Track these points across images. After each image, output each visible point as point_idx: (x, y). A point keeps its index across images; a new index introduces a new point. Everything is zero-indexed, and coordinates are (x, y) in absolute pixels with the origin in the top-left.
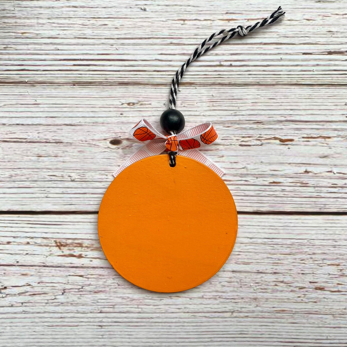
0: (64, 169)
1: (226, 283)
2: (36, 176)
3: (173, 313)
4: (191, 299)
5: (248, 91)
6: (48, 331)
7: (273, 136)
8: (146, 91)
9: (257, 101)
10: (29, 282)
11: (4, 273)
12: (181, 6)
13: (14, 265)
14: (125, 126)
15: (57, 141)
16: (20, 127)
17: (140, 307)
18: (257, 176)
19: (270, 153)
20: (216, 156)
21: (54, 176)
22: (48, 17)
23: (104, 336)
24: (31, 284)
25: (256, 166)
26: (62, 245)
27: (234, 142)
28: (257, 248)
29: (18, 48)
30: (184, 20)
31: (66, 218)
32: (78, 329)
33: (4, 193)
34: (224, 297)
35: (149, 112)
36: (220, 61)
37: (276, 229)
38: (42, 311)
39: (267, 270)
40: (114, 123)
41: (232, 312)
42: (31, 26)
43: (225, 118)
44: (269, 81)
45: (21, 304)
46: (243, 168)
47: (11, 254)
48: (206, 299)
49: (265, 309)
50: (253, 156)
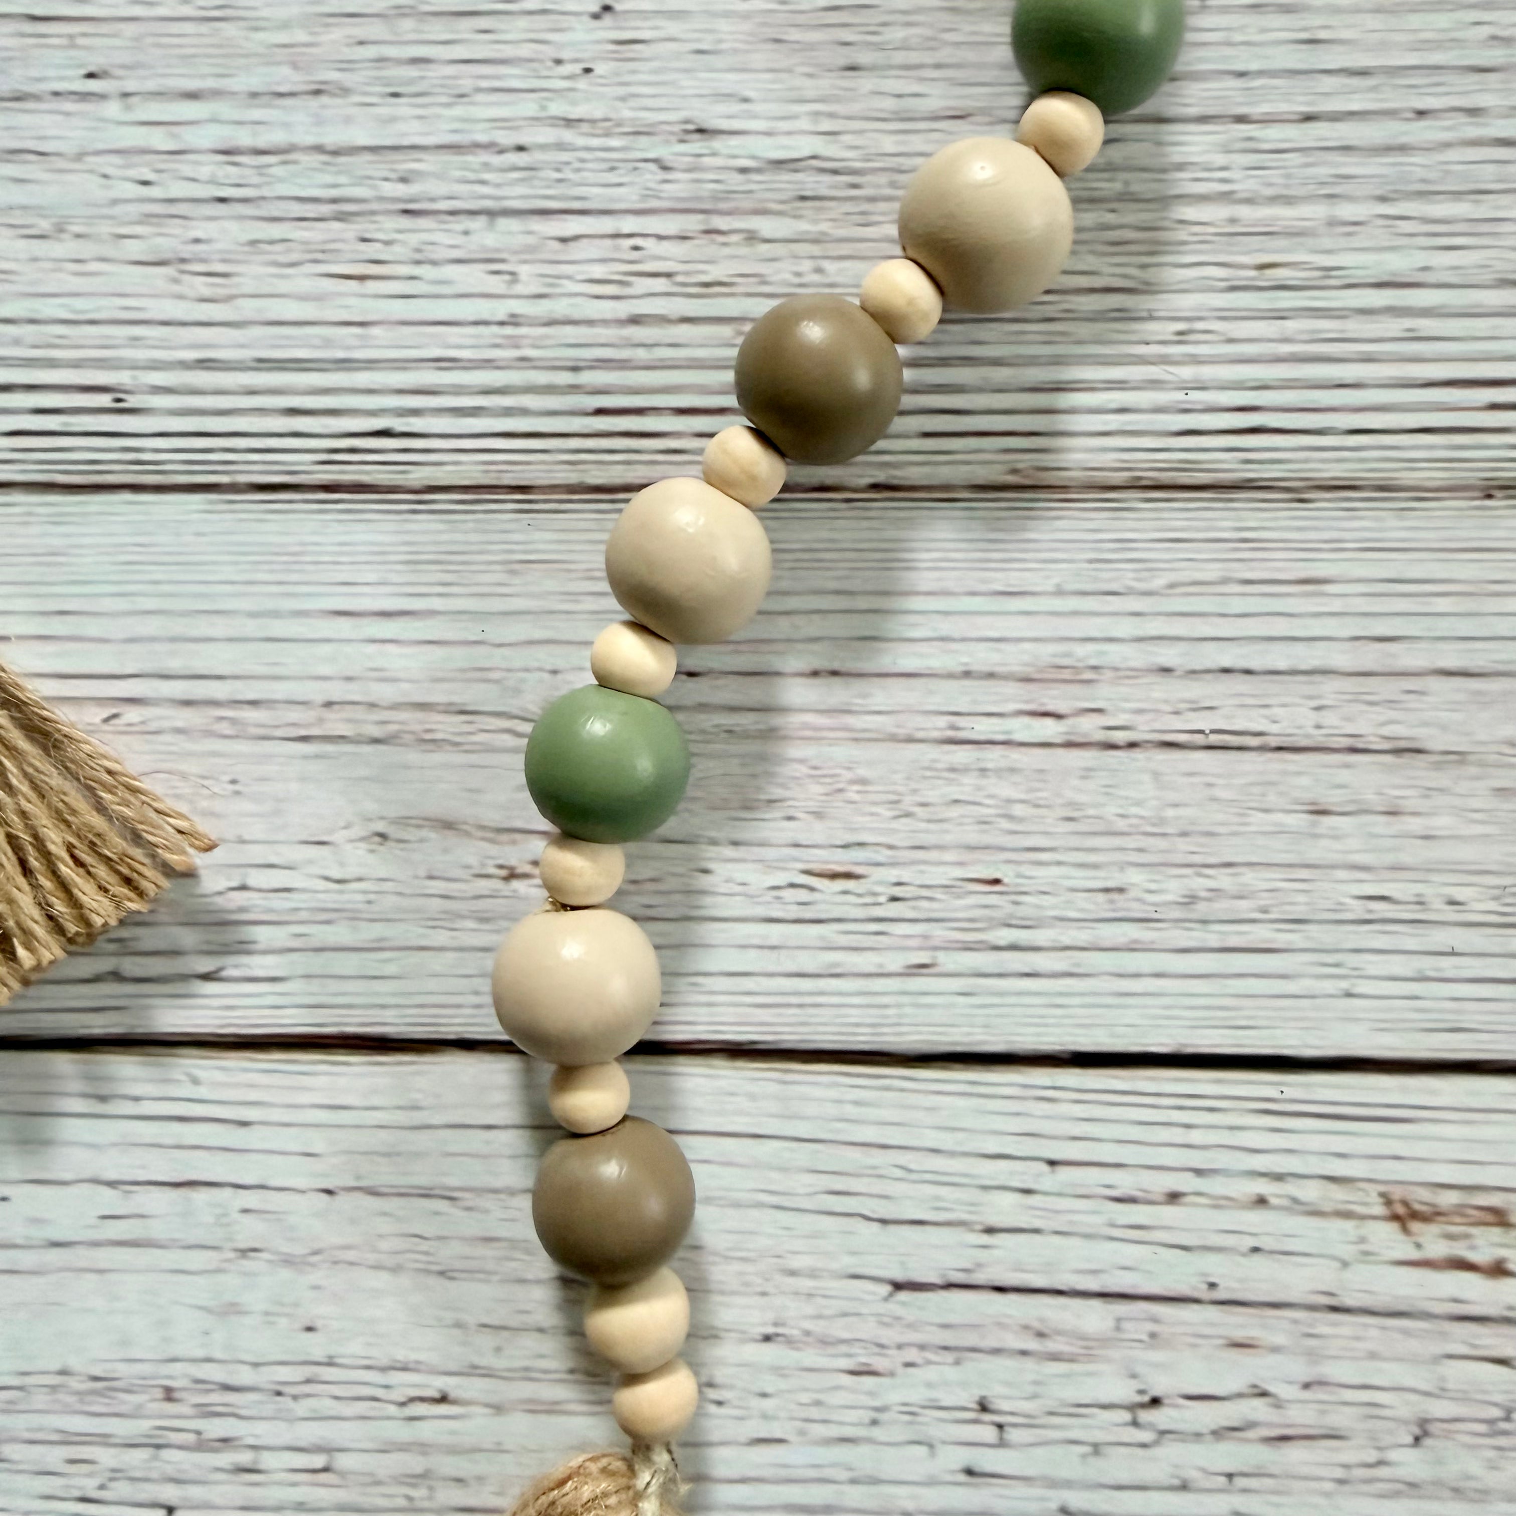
0: (1429, 870)
2: (1301, 898)
11: (1153, 1335)
13: (1196, 1301)
22: (1378, 192)
24: (1271, 1388)
26: (1415, 1215)
31: (1433, 1092)
45: (1223, 1480)
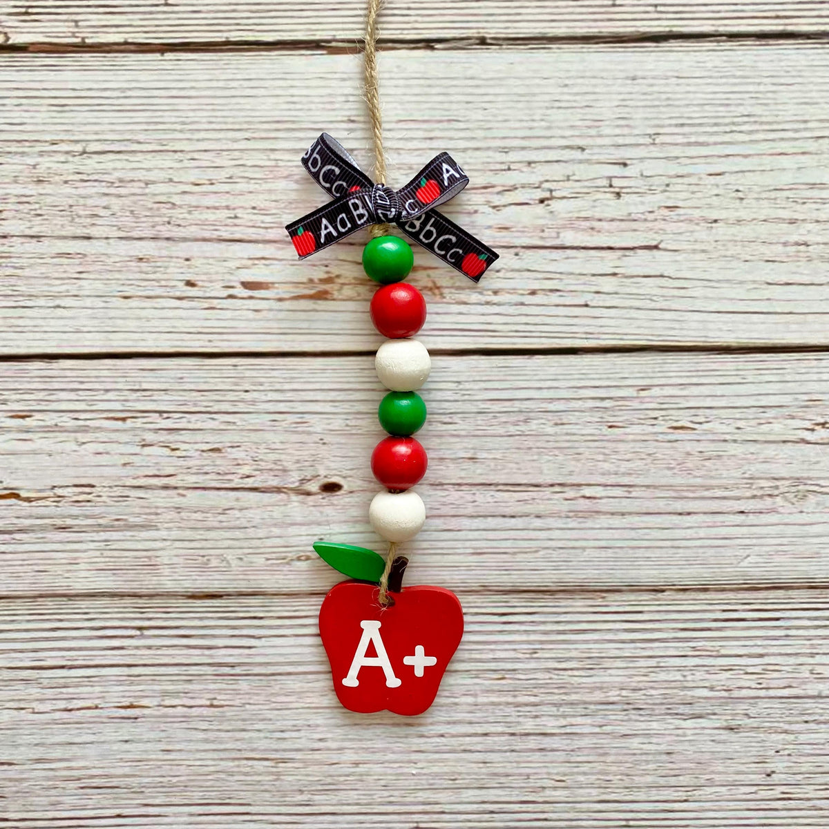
1: (101, 214)
3: (206, 151)
4: (171, 180)
5: (88, 584)
6: (457, 110)
7: (33, 504)
8: (277, 583)
9: (69, 567)
10: (494, 213)
12: (219, 730)
14: (314, 519)
15: (439, 487)
16: (508, 511)
17: (273, 163)
18: (56, 428)
19: (36, 472)
20: (138, 465)
21: (445, 423)
23: (343, 99)
25: (59, 447)
27: (105, 493)
28: (46, 288)
29: (512, 653)
30: (212, 706)
32: (397, 115)
33: (540, 388)
34: (104, 184)
35: (270, 545)
36: (142, 636)
37: (10, 327)
38: (470, 153)
39: (22, 243)
40: (334, 522)
41: (84, 152)
42: (488, 691)
43: (125, 536)
44: (49, 603)
46: (84, 443)
47: (529, 270)
48: (140, 181)
49: (17, 159)
50: (67, 466)
